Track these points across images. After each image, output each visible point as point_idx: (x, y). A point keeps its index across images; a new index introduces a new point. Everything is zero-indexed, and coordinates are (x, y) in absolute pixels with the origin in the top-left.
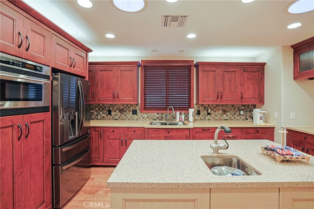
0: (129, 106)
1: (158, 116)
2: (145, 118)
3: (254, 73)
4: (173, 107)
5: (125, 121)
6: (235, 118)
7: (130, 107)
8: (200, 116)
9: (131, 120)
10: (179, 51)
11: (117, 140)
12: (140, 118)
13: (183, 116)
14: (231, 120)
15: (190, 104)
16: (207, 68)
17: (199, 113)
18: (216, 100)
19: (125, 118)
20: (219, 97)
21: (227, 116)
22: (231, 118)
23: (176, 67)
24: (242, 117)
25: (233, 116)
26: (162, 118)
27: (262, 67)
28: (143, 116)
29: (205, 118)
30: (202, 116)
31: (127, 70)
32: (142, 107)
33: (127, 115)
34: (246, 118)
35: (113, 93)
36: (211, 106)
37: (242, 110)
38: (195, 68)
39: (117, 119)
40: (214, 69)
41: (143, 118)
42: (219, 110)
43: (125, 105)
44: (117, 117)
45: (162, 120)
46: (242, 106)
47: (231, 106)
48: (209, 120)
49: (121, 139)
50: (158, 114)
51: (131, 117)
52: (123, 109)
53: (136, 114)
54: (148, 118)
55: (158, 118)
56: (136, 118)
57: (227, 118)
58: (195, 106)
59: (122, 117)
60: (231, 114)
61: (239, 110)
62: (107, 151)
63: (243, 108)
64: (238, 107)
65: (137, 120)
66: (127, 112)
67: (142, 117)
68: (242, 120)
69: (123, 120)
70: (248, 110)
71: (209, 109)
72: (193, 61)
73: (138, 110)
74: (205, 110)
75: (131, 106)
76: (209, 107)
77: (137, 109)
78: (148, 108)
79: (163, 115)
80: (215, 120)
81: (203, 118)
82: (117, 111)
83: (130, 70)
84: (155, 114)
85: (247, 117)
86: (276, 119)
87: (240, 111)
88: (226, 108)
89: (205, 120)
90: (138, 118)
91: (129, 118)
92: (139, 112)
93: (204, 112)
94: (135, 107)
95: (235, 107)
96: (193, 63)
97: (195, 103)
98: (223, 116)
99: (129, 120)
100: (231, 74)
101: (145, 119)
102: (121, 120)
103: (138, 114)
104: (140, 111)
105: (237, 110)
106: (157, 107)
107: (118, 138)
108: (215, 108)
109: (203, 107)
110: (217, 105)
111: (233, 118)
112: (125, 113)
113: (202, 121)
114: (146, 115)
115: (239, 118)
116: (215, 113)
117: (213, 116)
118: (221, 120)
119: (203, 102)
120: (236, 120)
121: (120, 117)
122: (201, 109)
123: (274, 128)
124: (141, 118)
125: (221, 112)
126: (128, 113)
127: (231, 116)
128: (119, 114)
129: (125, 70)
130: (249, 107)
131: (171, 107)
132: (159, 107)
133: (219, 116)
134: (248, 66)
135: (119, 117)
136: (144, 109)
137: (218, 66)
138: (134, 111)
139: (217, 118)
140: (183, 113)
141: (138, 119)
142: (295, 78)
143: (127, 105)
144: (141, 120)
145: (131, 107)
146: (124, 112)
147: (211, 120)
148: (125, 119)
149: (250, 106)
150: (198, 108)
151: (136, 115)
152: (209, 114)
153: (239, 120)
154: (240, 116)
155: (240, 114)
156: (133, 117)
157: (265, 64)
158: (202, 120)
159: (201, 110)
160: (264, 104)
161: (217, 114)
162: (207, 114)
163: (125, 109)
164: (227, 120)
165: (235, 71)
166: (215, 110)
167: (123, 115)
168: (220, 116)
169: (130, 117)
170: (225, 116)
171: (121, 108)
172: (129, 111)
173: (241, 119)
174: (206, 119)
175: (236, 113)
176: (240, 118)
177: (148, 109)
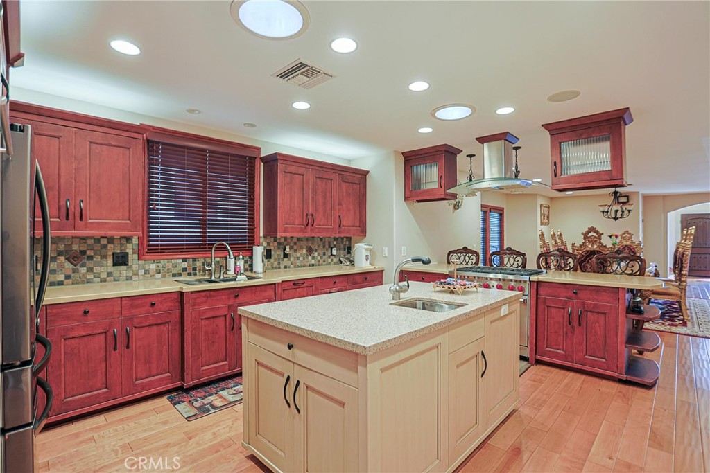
0: (102, 242)
1: (185, 265)
2: (151, 273)
3: (355, 186)
4: (229, 244)
5: (89, 285)
6: (324, 261)
7: (105, 246)
8: (272, 260)
9: (111, 281)
10: (245, 124)
11: (97, 337)
12: (137, 274)
13: (241, 263)
14: (319, 265)
15: (253, 237)
16: (292, 168)
17: (268, 255)
18: (305, 228)
19: (90, 276)
20: (309, 223)
21: (313, 258)
22: (319, 261)
23: (227, 157)
24: (335, 260)
25: (321, 257)
26: (194, 269)
27: (363, 176)
28: (147, 268)
29: (279, 264)
30: (275, 260)
31: (113, 143)
32: (143, 244)
33: (97, 269)
34: (340, 260)
35: (63, 203)
36: (289, 240)
37: (335, 246)
38: (262, 164)
39: (61, 283)
40: (301, 170)
41: (145, 273)
42: (301, 248)
43: (90, 242)
44: (61, 278)
45: (195, 274)
46: (335, 239)
47: (319, 240)
48: (286, 267)
49: (110, 334)
50: (184, 260)
51: (108, 273)
52: (83, 253)
53: (125, 263)
54: (159, 273)
55: (185, 270)
56: (125, 273)
57: (313, 262)
58: (262, 240)
59: (77, 275)
60: (318, 254)
61: (329, 247)
62: (60, 375)
63: (335, 243)
64: (329, 242)
65: (129, 278)
66: (95, 259)
67: (141, 272)
68: (335, 264)
69: (83, 282)
70: (342, 246)
71: (288, 247)
72: (259, 149)
73: (130, 252)
74: (279, 248)
75: (109, 243)
76: (285, 243)
77: (127, 251)
78: (160, 247)
79: (199, 264)
80: (295, 267)
81: (276, 264)
82: (62, 259)
83: (120, 145)
84: (178, 262)
85: (342, 259)
86: (386, 257)
87: (332, 249)
88: (313, 244)
89: (280, 268)
90: (130, 273)
91: (104, 275)
92: (133, 258)
93: (278, 253)
94: (121, 245)
95: (324, 242)
96: (259, 154)
97: (261, 235)
98: (307, 258)
99: (104, 280)
100: (326, 184)
101: (151, 276)
102: (73, 284)
103: (130, 264)
104: (136, 256)
105: (327, 246)
106: (183, 245)
107: (99, 331)
108: (295, 243)
109: (276, 244)
110: (299, 239)
111: (321, 261)
112: (89, 264)
113: (274, 271)
114: (153, 266)
115: (330, 260)
116: (295, 254)
117: (292, 259)
118: (304, 266)
119: (284, 232)
120: (327, 264)
121: (73, 275)
122: (273, 246)
123: (382, 271)
124: (140, 274)
125: (304, 251)
126: (99, 262)
127: (319, 258)
128: (68, 266)
129: (106, 142)
130: (342, 242)
131: (225, 243)
132: (187, 245)
133: (301, 259)
134: (348, 174)
135: (68, 277)
136: (148, 250)
137: (308, 166)
138: (118, 257)
139: (298, 263)
140: (241, 256)
141: (131, 277)
142: (406, 199)
143: (97, 241)
144: (141, 278)
145: (109, 245)
146: (85, 260)
147: (289, 267)
148: (88, 281)
149: (345, 239)
150: (268, 244)
151: (124, 268)
152: (286, 256)
153: (330, 264)
154: (332, 257)
155: (332, 255)
156: (116, 274)
157: (368, 172)
158: (276, 268)
159: (272, 248)
160: (365, 236)
161: (298, 255)
162: (282, 256)
163: (89, 253)
164: (313, 265)
165: (331, 180)
166: (295, 247)
167: (83, 270)
168: (304, 259)
169: (106, 274)
170: (310, 258)
171: (75, 248)
172: (104, 257)
173: (332, 263)
174: (282, 267)
175: (326, 253)
176: (332, 260)
177: (161, 249)
